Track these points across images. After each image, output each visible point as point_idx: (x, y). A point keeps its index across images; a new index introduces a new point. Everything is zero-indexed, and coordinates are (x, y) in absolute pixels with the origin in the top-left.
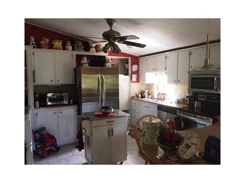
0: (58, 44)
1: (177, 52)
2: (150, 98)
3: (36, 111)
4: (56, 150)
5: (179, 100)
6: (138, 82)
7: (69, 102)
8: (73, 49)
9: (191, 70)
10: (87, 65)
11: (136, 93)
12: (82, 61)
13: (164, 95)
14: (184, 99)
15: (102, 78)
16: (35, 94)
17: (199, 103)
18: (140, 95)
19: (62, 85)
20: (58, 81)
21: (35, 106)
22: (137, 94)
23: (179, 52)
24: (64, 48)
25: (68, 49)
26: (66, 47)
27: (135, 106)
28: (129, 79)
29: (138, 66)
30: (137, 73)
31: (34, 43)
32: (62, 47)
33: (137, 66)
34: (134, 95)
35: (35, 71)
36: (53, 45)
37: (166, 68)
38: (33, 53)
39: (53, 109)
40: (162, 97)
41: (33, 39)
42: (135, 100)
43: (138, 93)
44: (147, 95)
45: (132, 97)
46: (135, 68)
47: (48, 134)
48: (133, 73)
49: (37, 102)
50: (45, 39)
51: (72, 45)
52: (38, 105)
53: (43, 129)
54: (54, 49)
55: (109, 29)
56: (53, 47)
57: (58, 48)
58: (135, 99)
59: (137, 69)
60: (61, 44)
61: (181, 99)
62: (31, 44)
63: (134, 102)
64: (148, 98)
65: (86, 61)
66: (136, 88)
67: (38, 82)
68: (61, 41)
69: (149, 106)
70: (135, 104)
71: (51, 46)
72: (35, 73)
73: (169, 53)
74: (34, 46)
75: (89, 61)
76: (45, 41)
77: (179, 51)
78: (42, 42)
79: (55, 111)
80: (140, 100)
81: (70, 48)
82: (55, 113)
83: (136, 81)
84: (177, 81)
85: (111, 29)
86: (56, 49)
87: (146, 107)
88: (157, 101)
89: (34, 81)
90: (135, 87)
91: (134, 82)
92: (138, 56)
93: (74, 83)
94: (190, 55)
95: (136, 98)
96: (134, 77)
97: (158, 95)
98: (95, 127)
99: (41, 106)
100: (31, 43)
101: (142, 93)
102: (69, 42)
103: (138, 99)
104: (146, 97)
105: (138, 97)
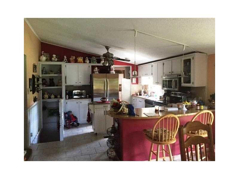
0: (80, 59)
2: (146, 96)
3: (66, 101)
4: (77, 125)
5: (161, 96)
6: (138, 84)
7: (86, 96)
8: (90, 62)
9: (164, 75)
10: (98, 72)
12: (94, 70)
15: (107, 81)
16: (66, 91)
17: (169, 97)
18: (139, 94)
19: (83, 85)
20: (80, 83)
21: (66, 98)
24: (84, 62)
25: (86, 63)
26: (85, 61)
27: (134, 101)
28: (130, 81)
29: (138, 72)
31: (66, 60)
32: (83, 61)
34: (134, 93)
35: (67, 77)
36: (77, 60)
37: (152, 74)
38: (66, 66)
39: (76, 100)
41: (66, 57)
43: (137, 92)
44: (143, 93)
45: (133, 95)
47: (73, 115)
49: (67, 96)
50: (73, 57)
51: (90, 60)
52: (67, 98)
53: (70, 112)
54: (78, 63)
55: (107, 51)
56: (77, 61)
57: (80, 62)
58: (135, 96)
60: (82, 59)
62: (64, 61)
63: (134, 98)
64: (144, 95)
65: (97, 70)
66: (136, 88)
67: (68, 84)
68: (82, 58)
71: (76, 61)
72: (67, 78)
74: (66, 62)
75: (99, 70)
76: (73, 58)
77: (159, 62)
78: (71, 59)
79: (77, 102)
80: (138, 97)
81: (88, 61)
82: (77, 103)
83: (136, 83)
84: (157, 83)
85: (108, 52)
86: (79, 63)
89: (66, 83)
91: (134, 84)
92: (137, 65)
93: (90, 84)
94: (163, 65)
96: (134, 80)
98: (96, 108)
99: (69, 98)
100: (65, 59)
101: (140, 92)
102: (87, 58)
105: (137, 95)
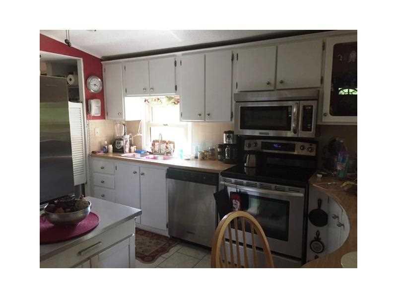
1: (204, 52)
2: (136, 152)
5: (203, 153)
6: (105, 119)
9: (236, 91)
11: (100, 143)
13: (167, 144)
14: (212, 150)
18: (111, 147)
22: (103, 144)
23: (206, 54)
27: (104, 173)
28: (82, 110)
29: (102, 80)
30: (100, 95)
33: (100, 80)
34: (95, 148)
37: (176, 88)
40: (164, 147)
42: (103, 159)
43: (106, 142)
44: (128, 146)
45: (94, 152)
46: (95, 84)
48: (91, 96)
58: (100, 157)
59: (101, 88)
61: (206, 149)
63: (98, 163)
64: (130, 151)
66: (100, 133)
69: (142, 171)
70: (102, 168)
73: (183, 55)
77: (208, 51)
80: (112, 158)
83: (99, 115)
84: (204, 115)
87: (135, 173)
88: (155, 158)
90: (98, 130)
91: (95, 118)
92: (99, 57)
94: (232, 59)
95: (101, 153)
96: (95, 106)
97: (153, 145)
101: (115, 142)
103: (106, 155)
104: (127, 150)
105: (107, 152)
